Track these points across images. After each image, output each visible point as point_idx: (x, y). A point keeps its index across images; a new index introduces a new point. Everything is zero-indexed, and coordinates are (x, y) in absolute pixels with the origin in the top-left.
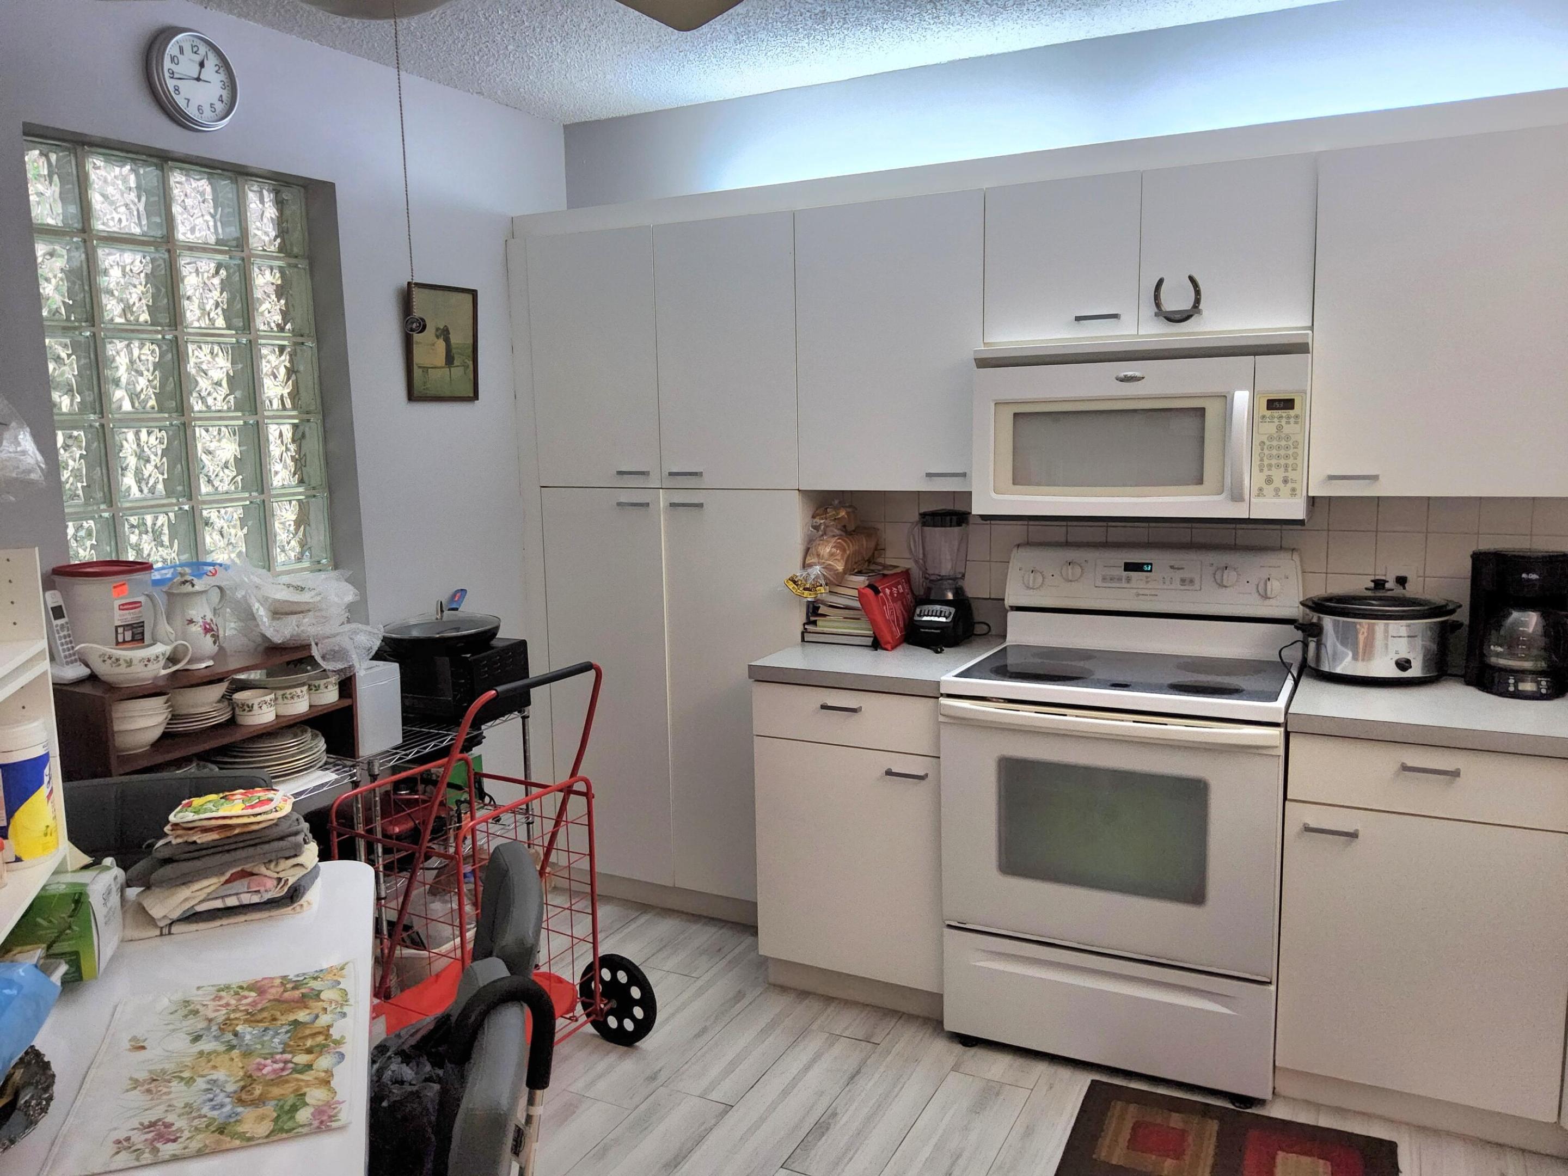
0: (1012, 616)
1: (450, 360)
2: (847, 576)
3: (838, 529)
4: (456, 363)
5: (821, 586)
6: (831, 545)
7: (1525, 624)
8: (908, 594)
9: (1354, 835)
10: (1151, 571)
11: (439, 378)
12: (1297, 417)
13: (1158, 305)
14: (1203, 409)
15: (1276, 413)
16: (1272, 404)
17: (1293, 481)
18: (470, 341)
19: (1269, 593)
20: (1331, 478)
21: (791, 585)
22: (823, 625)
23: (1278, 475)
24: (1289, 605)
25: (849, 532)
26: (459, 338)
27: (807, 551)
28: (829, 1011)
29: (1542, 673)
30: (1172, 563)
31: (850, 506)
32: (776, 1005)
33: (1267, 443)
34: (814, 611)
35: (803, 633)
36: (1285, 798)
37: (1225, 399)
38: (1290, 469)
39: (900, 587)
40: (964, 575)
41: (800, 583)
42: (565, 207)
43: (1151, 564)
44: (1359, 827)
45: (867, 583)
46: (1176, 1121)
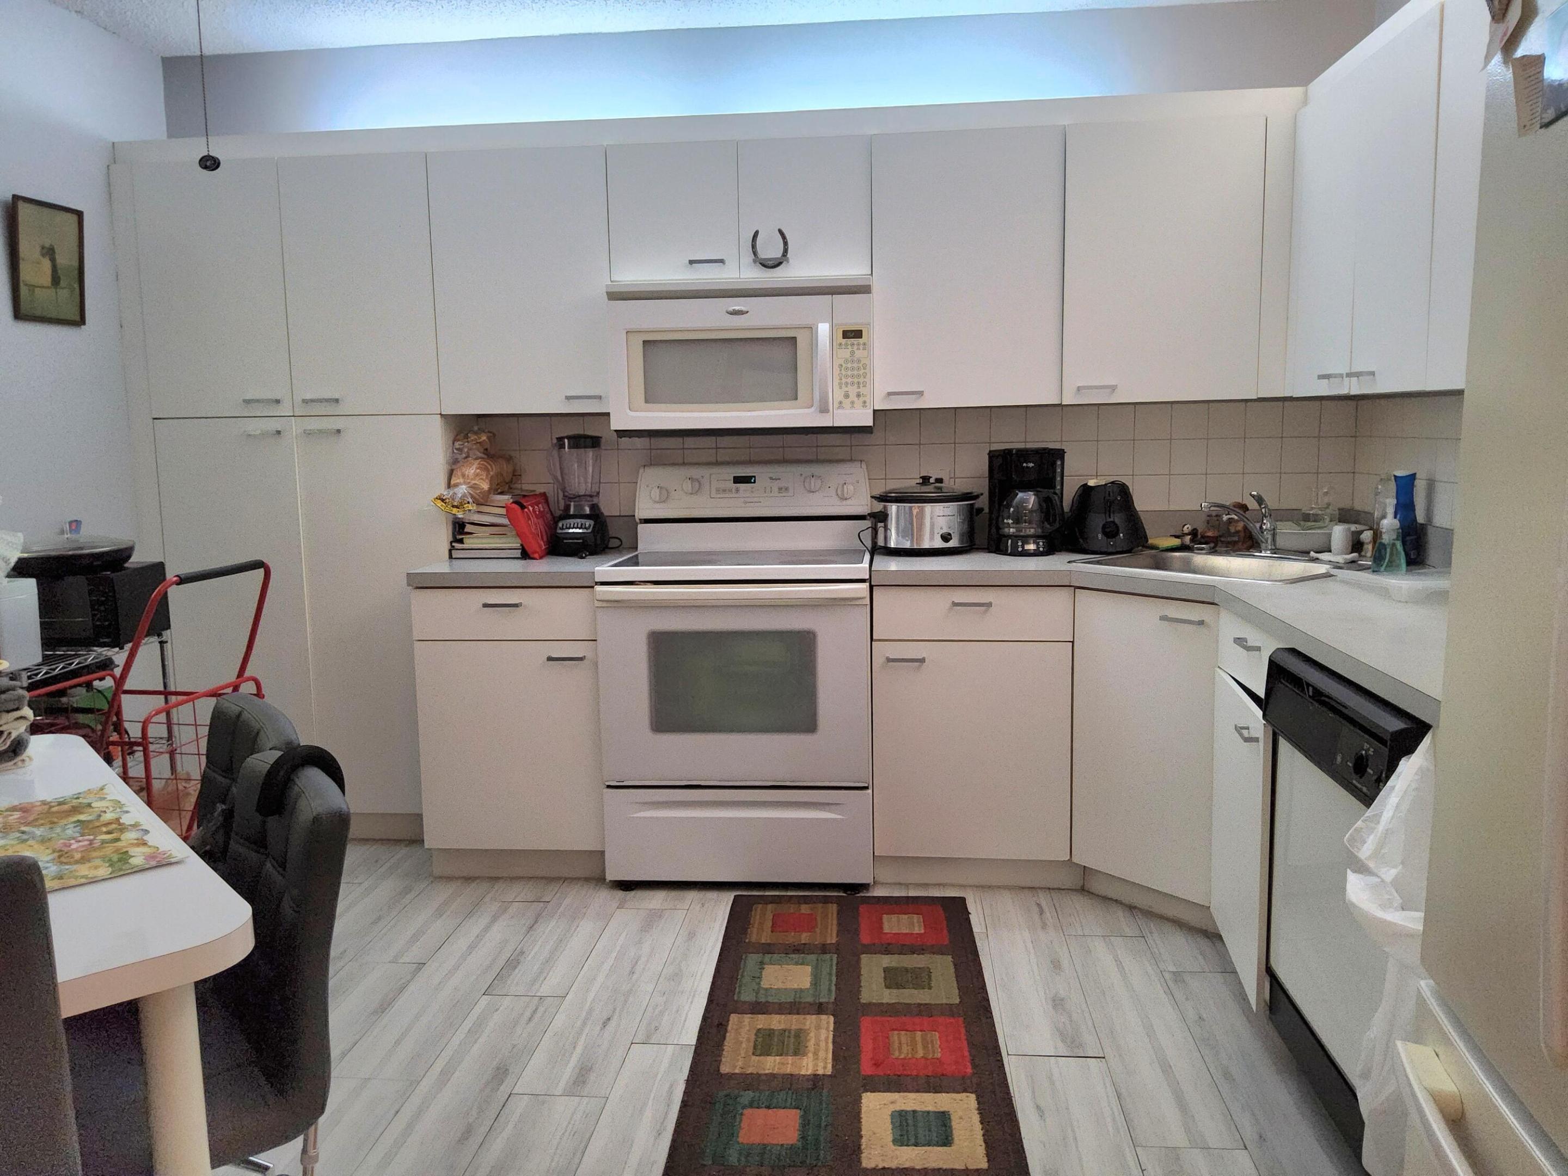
0: (641, 527)
1: (56, 280)
2: (491, 495)
3: (481, 453)
4: (63, 284)
5: (469, 503)
6: (474, 467)
7: (1026, 501)
8: (547, 513)
9: (922, 661)
10: (755, 482)
11: (45, 298)
12: (864, 344)
13: (755, 253)
14: (794, 339)
15: (850, 341)
16: (847, 334)
17: (864, 396)
18: (75, 264)
19: (845, 495)
20: (890, 394)
21: (439, 503)
22: (469, 542)
23: (853, 391)
24: (861, 504)
25: (490, 455)
26: (66, 259)
27: (451, 473)
28: (496, 887)
29: (1039, 537)
30: (771, 475)
31: (489, 432)
32: (444, 892)
33: (844, 365)
34: (459, 529)
35: (450, 551)
36: (872, 639)
37: (811, 329)
38: (861, 385)
39: (540, 506)
40: (598, 493)
41: (447, 501)
42: (164, 137)
43: (755, 477)
44: (924, 655)
45: (511, 501)
46: (805, 909)
